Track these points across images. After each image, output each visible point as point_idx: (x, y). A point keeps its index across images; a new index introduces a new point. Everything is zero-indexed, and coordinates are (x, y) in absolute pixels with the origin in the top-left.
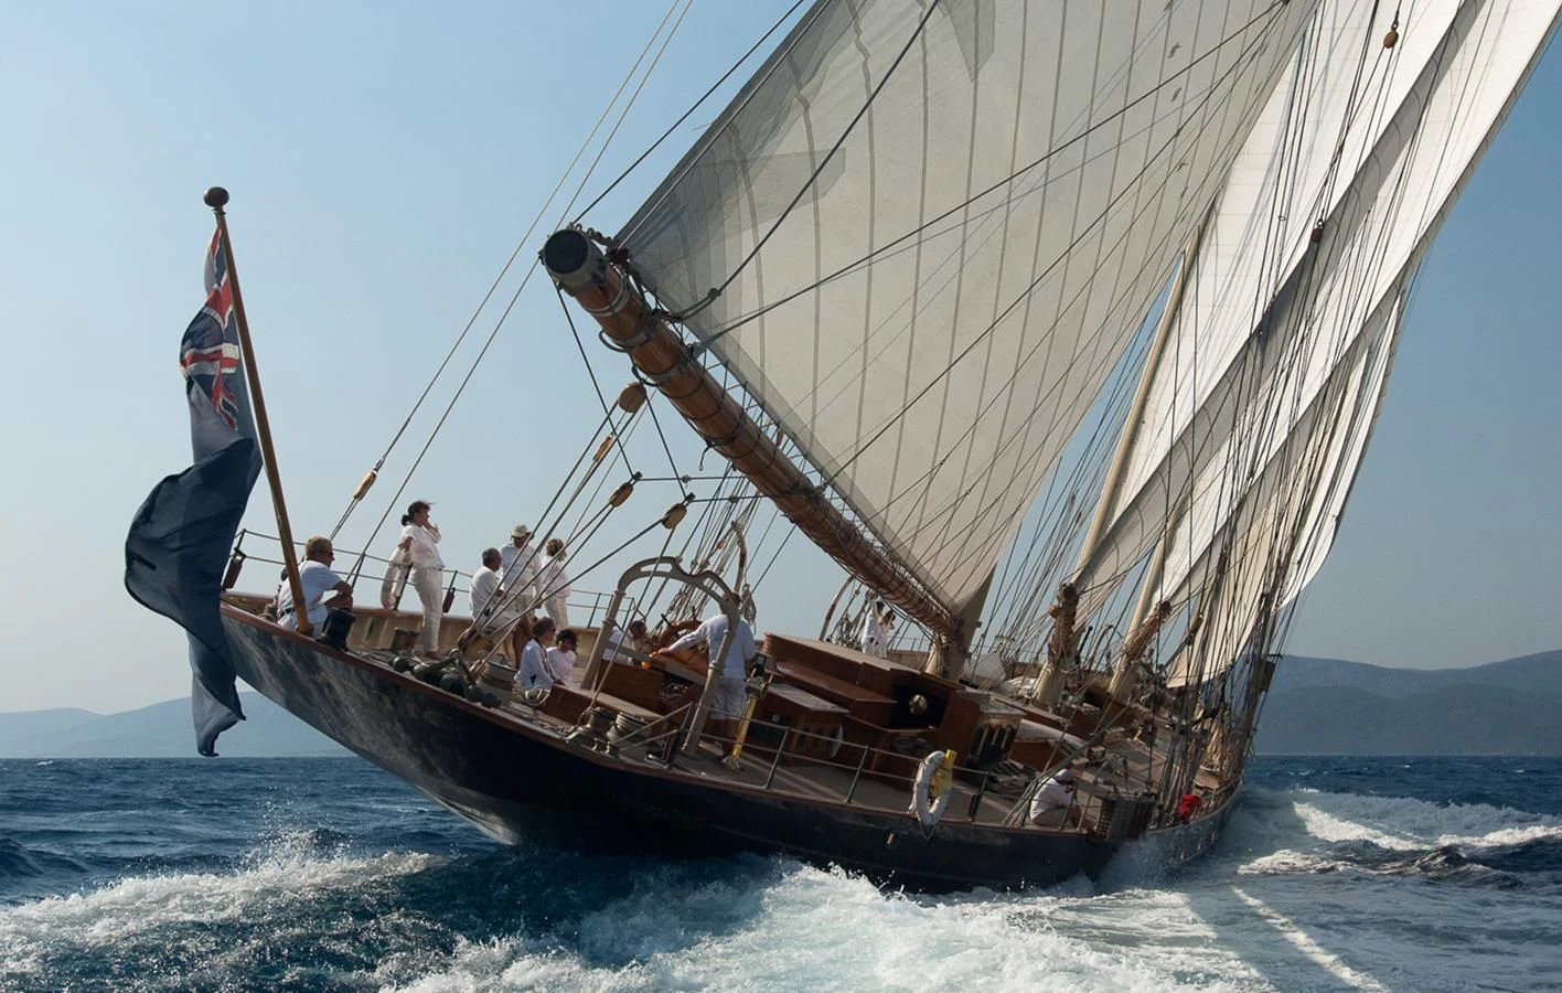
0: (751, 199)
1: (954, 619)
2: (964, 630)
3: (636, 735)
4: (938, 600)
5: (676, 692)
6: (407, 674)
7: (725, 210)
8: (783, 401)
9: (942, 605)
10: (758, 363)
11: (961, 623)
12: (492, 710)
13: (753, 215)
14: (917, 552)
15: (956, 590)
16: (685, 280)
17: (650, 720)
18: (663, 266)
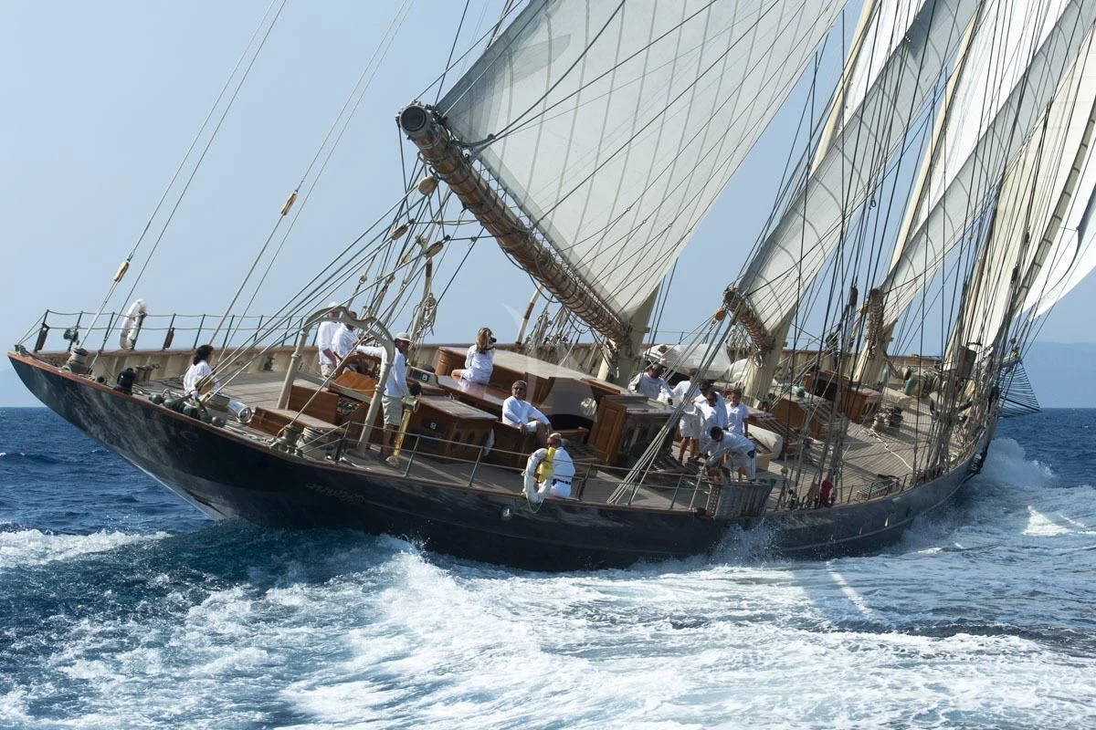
0: (512, 73)
1: (623, 325)
2: (633, 336)
3: (316, 442)
4: (610, 309)
5: (350, 408)
6: (161, 405)
7: (496, 81)
8: (511, 175)
9: (613, 313)
10: (499, 156)
11: (630, 329)
12: (219, 428)
13: (512, 80)
14: (595, 271)
15: (626, 301)
16: (467, 121)
17: (326, 430)
18: (457, 115)
